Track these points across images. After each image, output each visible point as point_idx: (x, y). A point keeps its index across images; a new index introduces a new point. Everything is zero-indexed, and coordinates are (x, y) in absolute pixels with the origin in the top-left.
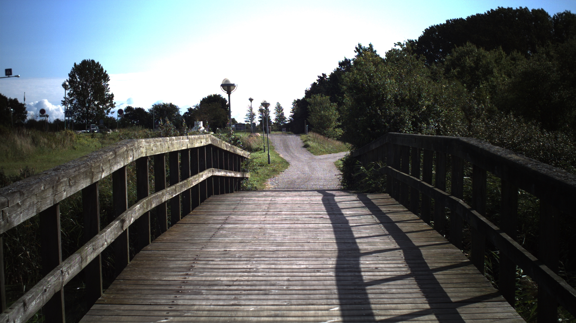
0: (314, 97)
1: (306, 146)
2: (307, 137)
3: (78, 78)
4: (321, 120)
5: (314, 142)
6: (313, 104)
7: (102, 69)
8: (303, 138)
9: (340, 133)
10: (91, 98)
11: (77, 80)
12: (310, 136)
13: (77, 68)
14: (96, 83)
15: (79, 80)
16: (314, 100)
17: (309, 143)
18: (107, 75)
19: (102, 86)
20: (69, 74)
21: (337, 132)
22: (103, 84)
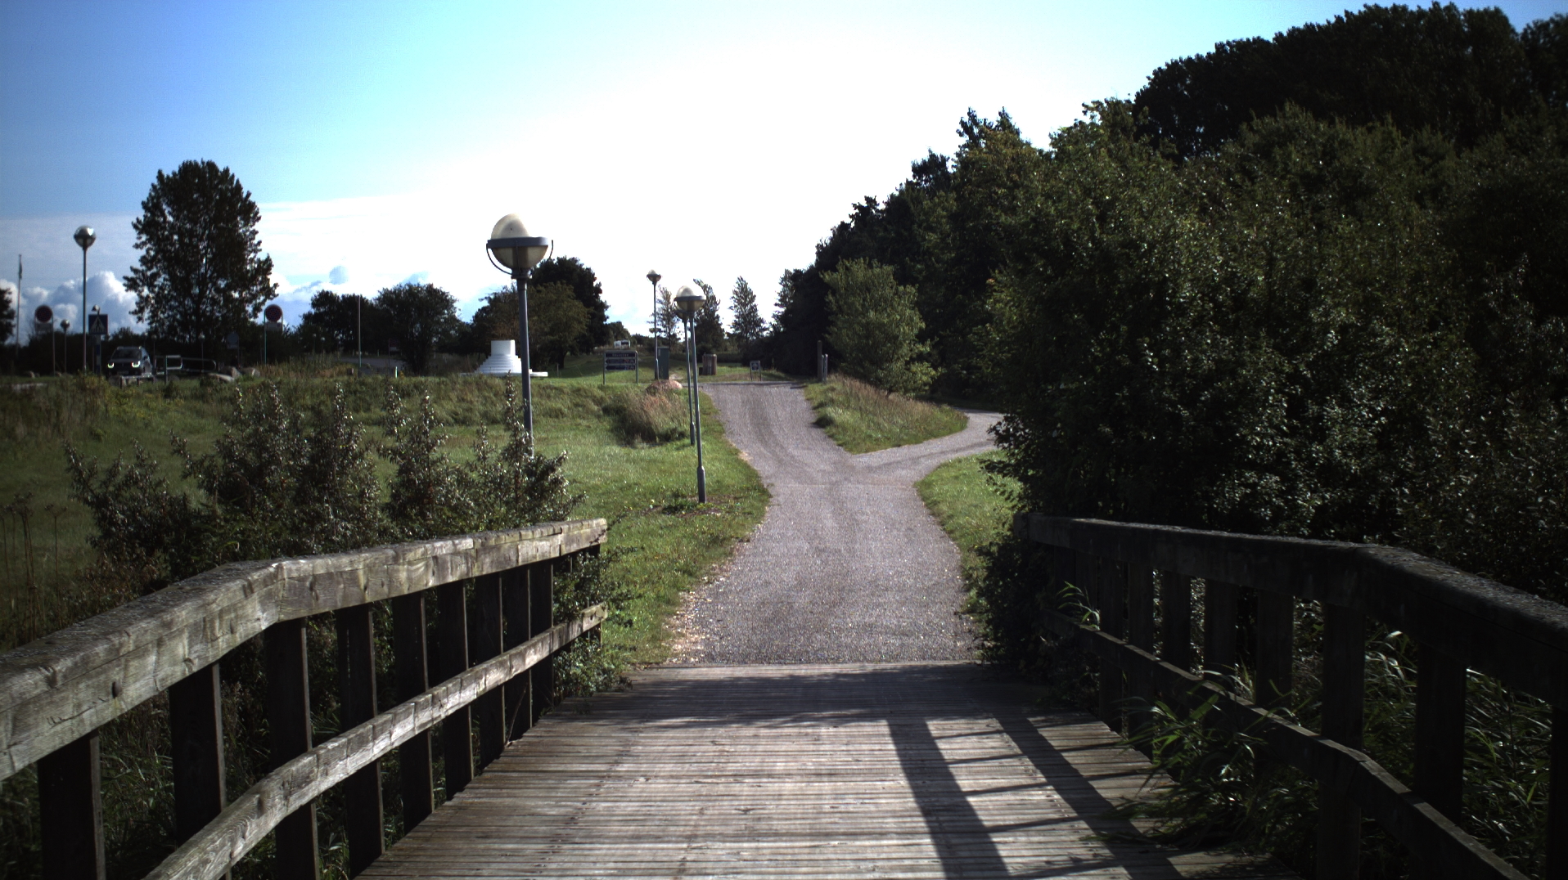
0: (847, 269)
1: (823, 423)
2: (825, 392)
3: (170, 213)
4: (867, 337)
5: (848, 408)
6: (843, 291)
7: (239, 187)
8: (813, 395)
9: (925, 378)
10: (206, 272)
11: (165, 218)
12: (833, 389)
13: (167, 184)
14: (222, 228)
15: (170, 219)
16: (847, 277)
17: (830, 411)
18: (252, 206)
19: (239, 235)
20: (143, 203)
21: (915, 373)
22: (241, 231)
